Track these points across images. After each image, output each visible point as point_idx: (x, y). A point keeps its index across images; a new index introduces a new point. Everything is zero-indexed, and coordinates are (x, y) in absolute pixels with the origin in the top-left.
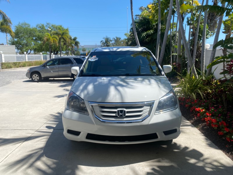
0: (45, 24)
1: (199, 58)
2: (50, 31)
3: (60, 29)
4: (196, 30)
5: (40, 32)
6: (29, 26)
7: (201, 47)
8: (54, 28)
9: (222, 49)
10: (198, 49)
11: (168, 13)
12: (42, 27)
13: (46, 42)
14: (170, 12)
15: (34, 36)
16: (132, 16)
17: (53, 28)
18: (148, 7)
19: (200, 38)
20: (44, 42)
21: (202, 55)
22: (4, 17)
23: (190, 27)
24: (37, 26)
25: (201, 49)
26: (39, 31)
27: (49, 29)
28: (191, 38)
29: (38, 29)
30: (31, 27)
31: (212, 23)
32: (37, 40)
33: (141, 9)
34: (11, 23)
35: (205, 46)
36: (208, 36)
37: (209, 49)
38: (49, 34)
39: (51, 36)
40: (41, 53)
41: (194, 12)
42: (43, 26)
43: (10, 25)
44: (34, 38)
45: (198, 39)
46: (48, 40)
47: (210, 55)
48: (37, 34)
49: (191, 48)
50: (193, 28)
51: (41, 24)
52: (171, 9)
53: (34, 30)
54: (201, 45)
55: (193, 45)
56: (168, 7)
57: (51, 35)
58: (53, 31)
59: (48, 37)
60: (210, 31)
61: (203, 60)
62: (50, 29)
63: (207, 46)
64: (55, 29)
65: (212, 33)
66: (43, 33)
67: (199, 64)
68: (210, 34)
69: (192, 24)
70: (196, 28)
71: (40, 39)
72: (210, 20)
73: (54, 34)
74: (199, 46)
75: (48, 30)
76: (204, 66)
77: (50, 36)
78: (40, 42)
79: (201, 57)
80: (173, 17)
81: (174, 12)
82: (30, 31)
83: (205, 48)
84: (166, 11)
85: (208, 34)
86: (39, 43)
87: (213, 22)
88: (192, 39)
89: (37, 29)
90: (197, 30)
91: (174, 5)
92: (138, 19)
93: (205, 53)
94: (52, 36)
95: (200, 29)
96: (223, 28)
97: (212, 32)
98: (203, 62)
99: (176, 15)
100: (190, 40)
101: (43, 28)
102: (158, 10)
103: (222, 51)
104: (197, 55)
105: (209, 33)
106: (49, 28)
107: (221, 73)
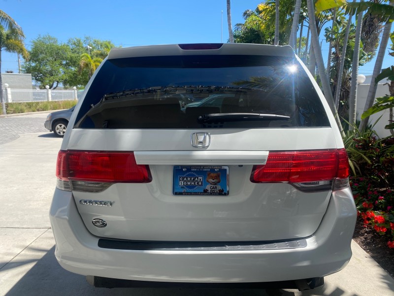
0: (82, 40)
1: (346, 99)
2: (90, 51)
3: (107, 47)
4: (341, 50)
5: (73, 51)
6: (55, 42)
7: (350, 79)
8: (97, 45)
9: (389, 85)
10: (344, 83)
11: (292, 20)
12: (78, 44)
13: (84, 68)
14: (296, 18)
15: (63, 59)
16: (230, 25)
17: (95, 45)
18: (258, 10)
19: (347, 65)
20: (80, 68)
21: (351, 94)
22: (11, 25)
23: (331, 44)
24: (69, 41)
25: (350, 84)
26: (72, 50)
27: (88, 47)
28: (332, 64)
29: (71, 47)
30: (58, 43)
31: (369, 38)
32: (69, 66)
33: (246, 14)
34: (23, 35)
35: (357, 78)
36: (362, 61)
37: (364, 83)
38: (89, 56)
39: (92, 59)
40: (75, 88)
41: (338, 18)
42: (79, 41)
43: (22, 38)
44: (64, 62)
45: (345, 66)
46: (87, 65)
47: (366, 94)
48: (69, 54)
49: (332, 81)
50: (335, 46)
51: (76, 39)
52: (297, 12)
53: (64, 49)
54: (349, 76)
55: (335, 77)
56: (292, 9)
57: (92, 57)
58: (95, 51)
59: (87, 61)
60: (366, 52)
61: (354, 102)
62: (91, 48)
63: (361, 77)
64: (99, 47)
65: (370, 57)
66: (78, 53)
67: (346, 109)
68: (366, 57)
69: (335, 39)
70: (342, 47)
71: (73, 62)
72: (367, 33)
73: (97, 56)
74: (346, 79)
75: (87, 49)
76: (355, 114)
77: (90, 58)
78: (73, 69)
79: (348, 97)
80: (300, 27)
81: (302, 18)
82: (57, 50)
83: (357, 82)
84: (288, 17)
85: (362, 57)
86: (72, 70)
87: (372, 36)
88: (333, 66)
89: (68, 47)
90: (343, 50)
91: (302, 7)
92: (240, 32)
93: (356, 90)
94: (94, 59)
95: (349, 47)
96: (391, 47)
97: (370, 53)
98: (354, 106)
99: (305, 23)
100: (331, 67)
101: (79, 46)
102: (275, 14)
103: (387, 87)
104: (342, 94)
105: (364, 55)
106: (89, 45)
107: (387, 127)
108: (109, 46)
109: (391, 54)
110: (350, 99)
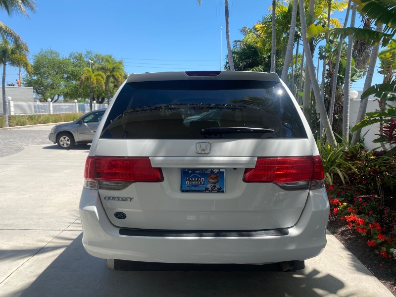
0: (84, 53)
1: (340, 114)
2: (92, 65)
3: (108, 61)
4: (334, 67)
5: (75, 65)
6: (57, 56)
7: (343, 95)
8: (98, 59)
9: (379, 101)
10: (338, 98)
11: (288, 38)
12: (79, 58)
13: (85, 82)
14: (291, 37)
15: (65, 73)
16: (228, 43)
17: (96, 59)
18: (255, 29)
19: (340, 80)
20: (81, 82)
21: (344, 108)
22: (16, 40)
23: (324, 62)
24: (71, 56)
25: (343, 99)
26: (73, 63)
27: (90, 61)
29: (72, 61)
30: (60, 57)
31: (362, 56)
32: (70, 79)
33: (244, 31)
34: (27, 51)
35: (350, 94)
36: (354, 78)
37: (356, 99)
38: (90, 70)
39: (93, 73)
40: (76, 101)
41: (331, 37)
42: (80, 55)
43: (27, 53)
44: (66, 76)
45: (338, 83)
46: (87, 79)
47: (357, 108)
48: (71, 68)
49: (327, 96)
50: (329, 64)
51: (77, 53)
52: (292, 32)
53: (65, 63)
54: (342, 92)
55: (329, 92)
56: (288, 28)
57: (93, 71)
58: (96, 65)
59: (88, 75)
60: (358, 69)
61: (346, 117)
62: (92, 62)
63: (353, 93)
64: (101, 61)
65: (362, 73)
66: (79, 67)
67: (340, 124)
68: (358, 74)
69: (328, 57)
70: (335, 64)
71: (74, 76)
72: (359, 51)
73: (98, 70)
74: (340, 94)
75: (89, 63)
76: (348, 128)
77: (92, 72)
78: (74, 82)
79: (342, 112)
80: (296, 45)
81: (297, 37)
82: (59, 64)
83: (349, 98)
84: (284, 35)
85: (355, 74)
86: (73, 83)
87: (364, 54)
88: (327, 82)
89: (70, 61)
90: (336, 67)
91: (297, 26)
92: (238, 48)
93: (349, 106)
94: (96, 73)
95: (341, 66)
96: (380, 66)
97: (362, 70)
98: (347, 120)
99: (301, 42)
100: (325, 84)
101: (80, 60)
102: (271, 33)
103: (377, 103)
104: (336, 109)
105: (356, 72)
106: (90, 59)
107: (376, 141)
108: (110, 60)
109: (379, 72)
110: (344, 114)
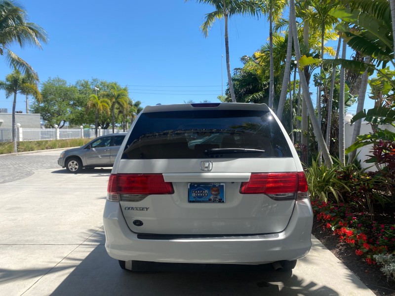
0: (90, 80)
1: (337, 137)
2: (98, 92)
3: (113, 88)
4: (329, 93)
5: (81, 92)
6: (64, 84)
8: (104, 86)
9: (371, 124)
10: (334, 122)
11: (285, 66)
12: (85, 85)
13: (91, 108)
14: (288, 65)
15: (71, 100)
16: (229, 71)
17: (102, 86)
18: (254, 56)
19: (335, 105)
20: (87, 108)
21: (340, 132)
24: (77, 83)
26: (79, 91)
27: (96, 88)
28: (322, 105)
29: (78, 88)
30: (67, 85)
31: (355, 82)
32: (76, 106)
33: (243, 59)
34: (38, 80)
35: (344, 118)
36: (349, 103)
38: (96, 96)
40: (82, 127)
42: (87, 83)
43: (37, 82)
44: (72, 103)
45: (334, 108)
46: (94, 105)
47: (352, 130)
48: (77, 95)
49: (324, 120)
50: (324, 90)
51: (83, 80)
52: (288, 61)
53: (72, 90)
54: (338, 116)
55: (326, 116)
56: (285, 57)
57: (99, 98)
58: (102, 92)
59: (95, 101)
60: (353, 94)
61: (343, 140)
62: (98, 89)
63: (348, 117)
64: (106, 89)
65: (357, 99)
66: (85, 94)
68: (352, 99)
69: (323, 84)
70: (329, 90)
71: (80, 102)
72: (353, 78)
73: (103, 97)
74: (336, 118)
75: (94, 90)
76: (344, 150)
77: (97, 99)
78: (80, 108)
81: (294, 65)
82: (66, 92)
83: (344, 121)
84: (282, 63)
85: (349, 99)
86: (78, 109)
87: (357, 80)
88: (324, 107)
89: (76, 88)
92: (239, 76)
93: (344, 129)
94: (101, 100)
95: (336, 91)
96: (370, 91)
97: (356, 95)
98: (343, 143)
100: (321, 108)
101: (86, 87)
102: (269, 61)
103: (370, 126)
104: (333, 132)
105: (351, 97)
106: (96, 87)
107: (367, 161)
108: (115, 87)
109: (370, 97)
